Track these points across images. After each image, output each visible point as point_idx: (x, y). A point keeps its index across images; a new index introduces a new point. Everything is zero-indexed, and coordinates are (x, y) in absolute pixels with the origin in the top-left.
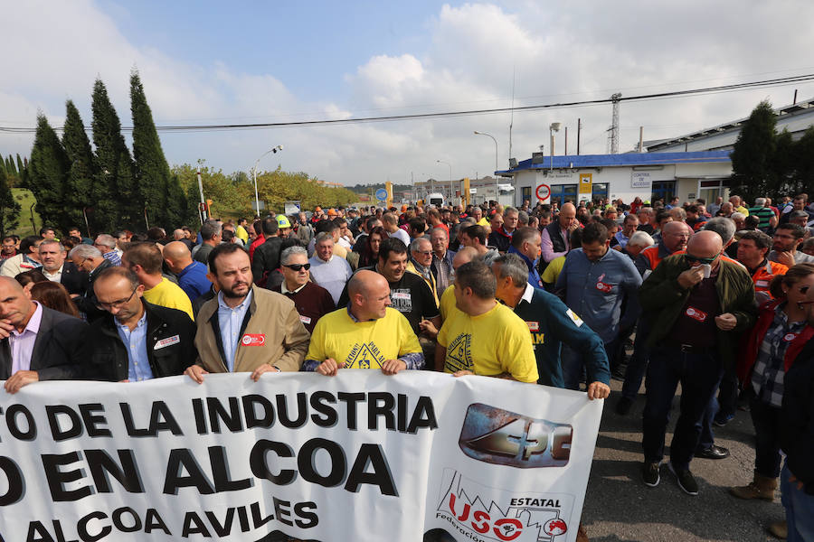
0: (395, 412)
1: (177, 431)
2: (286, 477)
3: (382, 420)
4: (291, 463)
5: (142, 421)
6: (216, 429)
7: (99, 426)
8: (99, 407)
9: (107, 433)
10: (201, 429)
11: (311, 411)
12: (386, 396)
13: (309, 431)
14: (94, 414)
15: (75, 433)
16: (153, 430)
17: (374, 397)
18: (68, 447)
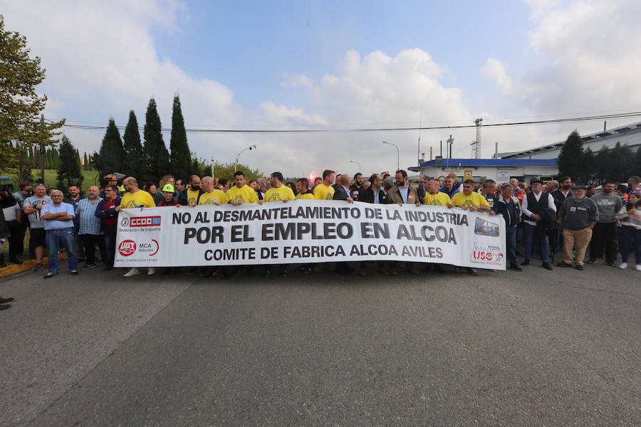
1: (401, 219)
2: (432, 238)
4: (433, 233)
5: (392, 215)
6: (411, 220)
7: (379, 216)
9: (381, 218)
10: (407, 220)
13: (437, 224)
14: (378, 212)
15: (372, 217)
16: (395, 218)
18: (369, 220)
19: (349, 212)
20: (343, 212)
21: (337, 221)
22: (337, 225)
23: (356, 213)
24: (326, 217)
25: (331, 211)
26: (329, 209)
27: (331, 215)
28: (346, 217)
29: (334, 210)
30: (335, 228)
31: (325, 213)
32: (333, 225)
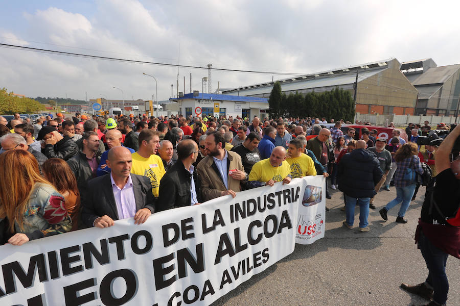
0: (291, 196)
1: (223, 224)
3: (287, 200)
5: (209, 224)
6: (237, 219)
7: (188, 232)
8: (191, 220)
9: (192, 236)
10: (232, 221)
11: (268, 203)
12: (288, 191)
13: (267, 212)
14: (188, 225)
15: (175, 240)
16: (213, 228)
17: (285, 191)
19: (127, 244)
20: (112, 248)
21: (100, 272)
22: (99, 282)
23: (142, 243)
24: (68, 271)
25: (81, 253)
26: (76, 248)
27: (82, 263)
28: (121, 256)
29: (89, 248)
30: (96, 289)
31: (66, 261)
32: (90, 283)
